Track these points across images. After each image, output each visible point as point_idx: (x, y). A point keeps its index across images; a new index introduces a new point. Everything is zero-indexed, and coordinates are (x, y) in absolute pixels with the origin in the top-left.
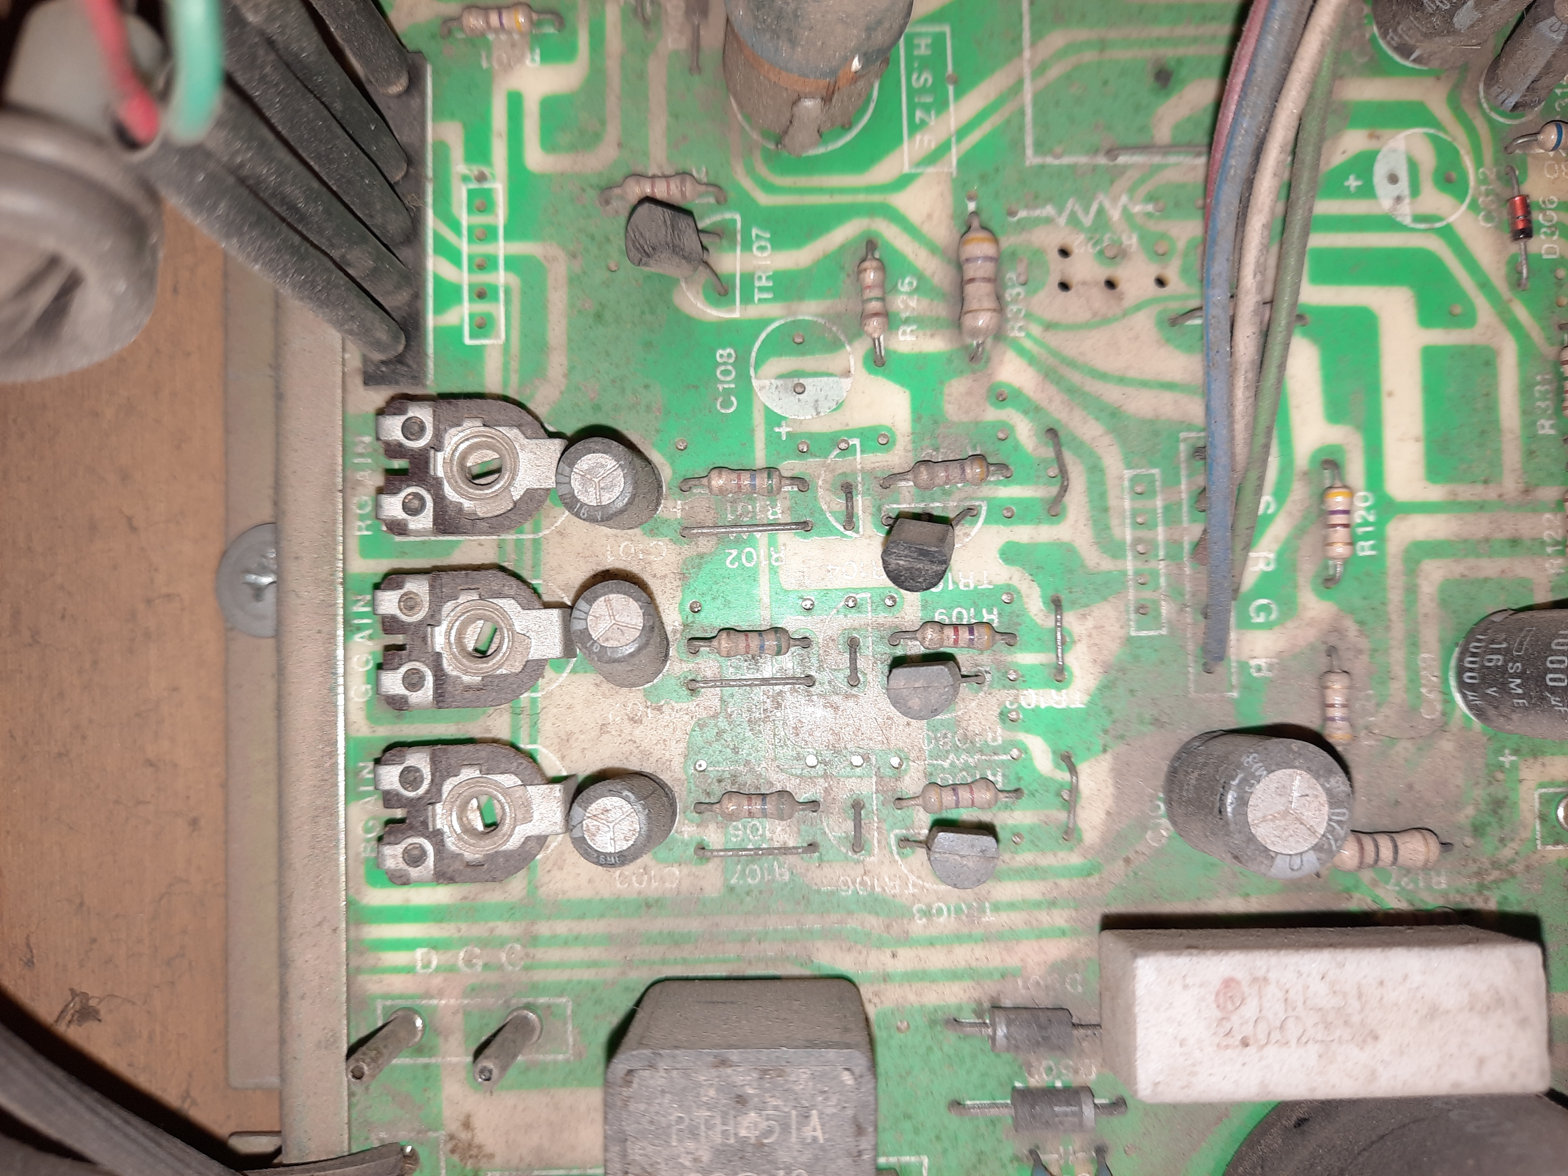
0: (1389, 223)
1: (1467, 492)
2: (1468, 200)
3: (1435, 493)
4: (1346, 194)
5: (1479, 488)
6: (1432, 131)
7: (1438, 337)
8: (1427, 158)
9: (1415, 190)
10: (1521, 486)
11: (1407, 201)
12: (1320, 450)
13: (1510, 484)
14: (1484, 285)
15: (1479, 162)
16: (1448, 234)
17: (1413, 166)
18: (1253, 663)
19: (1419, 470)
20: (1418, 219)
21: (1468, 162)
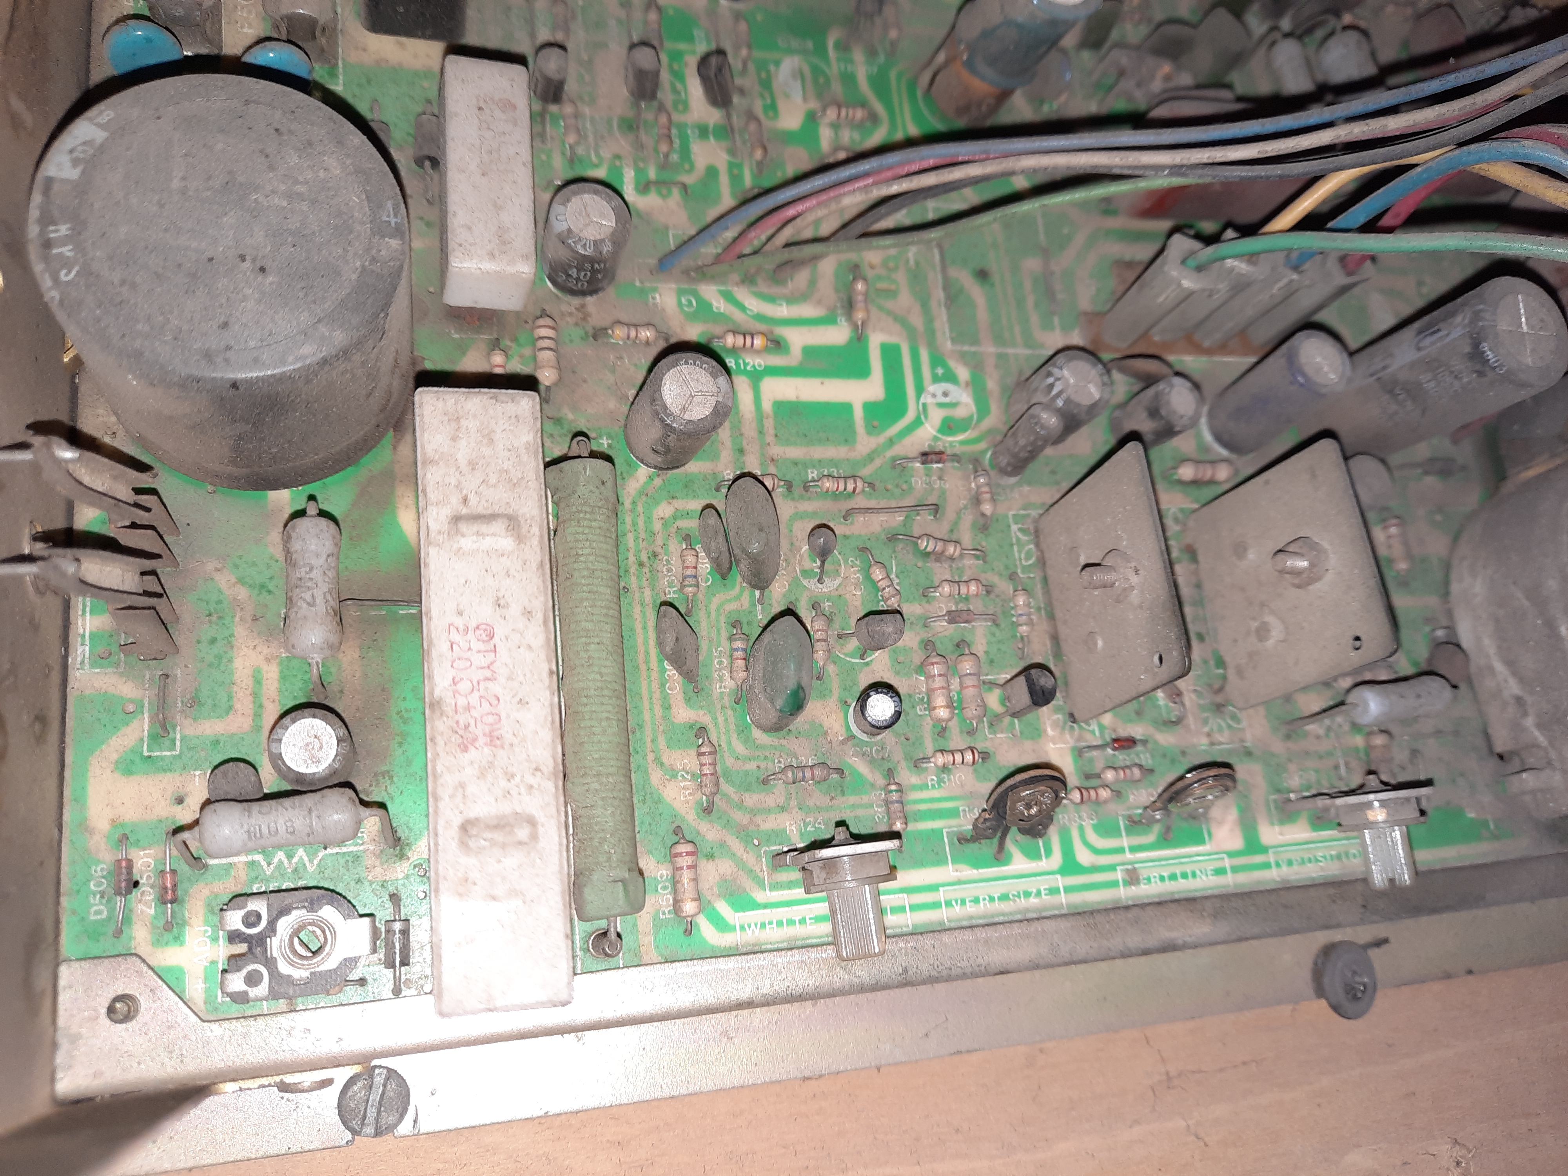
0: (920, 390)
1: (769, 424)
2: (939, 436)
3: (767, 406)
4: (933, 366)
5: (772, 432)
6: (975, 416)
7: (858, 414)
8: (960, 413)
9: (941, 405)
10: (775, 457)
11: (934, 401)
12: (786, 341)
13: (776, 451)
14: (891, 442)
15: (962, 443)
16: (917, 423)
17: (954, 405)
18: (657, 296)
19: (780, 397)
20: (924, 405)
21: (961, 437)
